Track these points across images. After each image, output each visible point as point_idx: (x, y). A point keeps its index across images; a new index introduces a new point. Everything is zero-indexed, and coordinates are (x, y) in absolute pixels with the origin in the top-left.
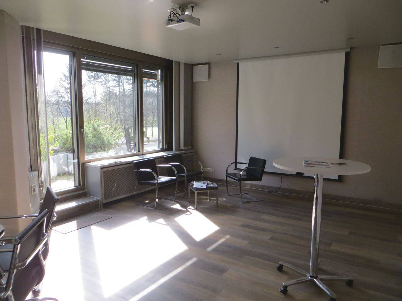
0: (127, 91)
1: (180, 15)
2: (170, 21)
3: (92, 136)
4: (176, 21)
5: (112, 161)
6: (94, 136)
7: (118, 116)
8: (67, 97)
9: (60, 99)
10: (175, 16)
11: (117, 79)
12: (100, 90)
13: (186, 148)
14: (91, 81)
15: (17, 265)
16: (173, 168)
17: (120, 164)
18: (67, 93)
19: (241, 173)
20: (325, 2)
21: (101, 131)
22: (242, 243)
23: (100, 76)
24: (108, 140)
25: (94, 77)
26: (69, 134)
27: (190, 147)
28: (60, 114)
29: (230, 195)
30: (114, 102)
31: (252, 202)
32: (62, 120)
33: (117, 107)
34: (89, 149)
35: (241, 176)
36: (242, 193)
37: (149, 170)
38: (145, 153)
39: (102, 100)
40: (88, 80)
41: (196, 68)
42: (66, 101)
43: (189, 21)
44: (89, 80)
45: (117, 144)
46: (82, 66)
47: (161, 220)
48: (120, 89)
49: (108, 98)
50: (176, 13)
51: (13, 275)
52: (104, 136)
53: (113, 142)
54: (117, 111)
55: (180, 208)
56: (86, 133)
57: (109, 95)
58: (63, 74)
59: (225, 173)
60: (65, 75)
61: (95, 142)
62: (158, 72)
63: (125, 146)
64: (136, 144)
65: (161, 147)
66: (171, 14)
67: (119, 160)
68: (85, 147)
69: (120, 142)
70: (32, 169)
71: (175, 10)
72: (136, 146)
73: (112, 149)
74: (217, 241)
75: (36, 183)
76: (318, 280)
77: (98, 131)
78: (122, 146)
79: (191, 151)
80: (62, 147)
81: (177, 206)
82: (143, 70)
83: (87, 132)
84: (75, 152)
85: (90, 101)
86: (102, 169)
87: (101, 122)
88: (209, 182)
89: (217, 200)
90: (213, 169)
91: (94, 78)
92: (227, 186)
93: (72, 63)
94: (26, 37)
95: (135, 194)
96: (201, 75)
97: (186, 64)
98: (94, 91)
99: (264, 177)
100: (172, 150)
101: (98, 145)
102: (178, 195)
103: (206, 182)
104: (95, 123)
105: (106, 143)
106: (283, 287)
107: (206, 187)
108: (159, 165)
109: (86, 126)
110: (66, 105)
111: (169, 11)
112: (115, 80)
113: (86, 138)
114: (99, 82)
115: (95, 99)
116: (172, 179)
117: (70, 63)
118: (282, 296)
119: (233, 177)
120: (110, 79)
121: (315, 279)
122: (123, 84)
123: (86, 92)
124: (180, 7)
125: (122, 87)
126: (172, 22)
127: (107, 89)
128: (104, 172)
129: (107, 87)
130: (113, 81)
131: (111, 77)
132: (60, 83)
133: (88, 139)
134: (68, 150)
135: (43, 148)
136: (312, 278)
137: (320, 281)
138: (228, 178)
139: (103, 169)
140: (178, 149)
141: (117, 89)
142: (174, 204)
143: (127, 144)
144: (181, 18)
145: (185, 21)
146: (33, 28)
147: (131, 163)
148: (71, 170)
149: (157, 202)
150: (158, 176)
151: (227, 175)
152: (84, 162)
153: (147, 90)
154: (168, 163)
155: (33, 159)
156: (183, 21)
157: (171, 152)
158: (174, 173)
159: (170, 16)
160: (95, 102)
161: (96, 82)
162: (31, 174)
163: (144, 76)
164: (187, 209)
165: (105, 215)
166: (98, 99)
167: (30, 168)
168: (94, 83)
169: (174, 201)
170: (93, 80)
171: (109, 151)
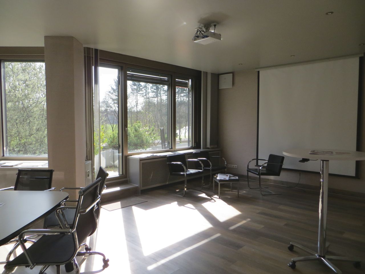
0: (164, 101)
1: (204, 32)
2: (197, 37)
3: (134, 135)
4: (202, 37)
5: (149, 155)
6: (135, 136)
7: (156, 122)
8: (115, 107)
9: (109, 109)
10: (201, 33)
11: (156, 91)
12: (141, 100)
13: (212, 146)
14: (134, 93)
15: (80, 211)
16: (200, 162)
17: (157, 157)
18: (114, 103)
19: (260, 168)
20: (330, 14)
21: (142, 131)
22: (259, 227)
23: (142, 89)
24: (147, 139)
25: (137, 90)
26: (115, 134)
27: (216, 146)
28: (108, 121)
29: (250, 188)
30: (153, 111)
31: (271, 194)
32: (109, 126)
33: (155, 115)
34: (131, 147)
35: (261, 171)
36: (262, 187)
37: (179, 163)
38: (177, 150)
39: (143, 109)
40: (131, 93)
41: (222, 77)
42: (113, 110)
43: (212, 37)
45: (154, 144)
46: (128, 78)
47: (190, 205)
48: (158, 99)
49: (148, 107)
50: (202, 31)
51: (78, 218)
52: (143, 136)
53: (151, 141)
54: (155, 119)
55: (206, 197)
56: (129, 134)
57: (149, 105)
58: (112, 87)
59: (247, 169)
60: (113, 89)
61: (136, 141)
62: (189, 82)
63: (161, 145)
64: (169, 142)
65: (191, 145)
66: (197, 32)
67: (155, 154)
68: (128, 145)
69: (156, 142)
70: (87, 159)
71: (201, 28)
73: (149, 148)
74: (236, 224)
75: (90, 170)
76: (326, 259)
77: (138, 132)
78: (158, 146)
79: (217, 149)
80: (109, 145)
81: (203, 195)
82: (176, 80)
83: (130, 132)
84: (120, 147)
85: (133, 110)
86: (141, 161)
87: (141, 124)
88: (231, 175)
89: (238, 192)
90: (236, 166)
92: (248, 181)
93: (120, 75)
94: (87, 56)
95: (167, 185)
96: (225, 83)
97: (213, 75)
98: (136, 102)
99: (282, 173)
100: (200, 148)
101: (138, 144)
102: (204, 186)
103: (229, 175)
104: (136, 125)
105: (145, 142)
106: (292, 262)
107: (228, 179)
108: (188, 160)
109: (129, 128)
110: (113, 114)
111: (196, 30)
112: (153, 92)
113: (129, 137)
114: (140, 94)
115: (137, 108)
116: (199, 171)
117: (118, 75)
118: (290, 270)
119: (254, 172)
121: (322, 258)
122: (161, 95)
124: (205, 26)
125: (160, 98)
126: (198, 38)
127: (147, 100)
128: (143, 164)
130: (152, 93)
131: (151, 90)
132: (109, 95)
133: (130, 138)
134: (114, 147)
135: (96, 144)
136: (319, 257)
137: (327, 260)
138: (249, 172)
140: (205, 147)
141: (156, 99)
142: (200, 194)
143: (162, 143)
144: (205, 34)
145: (209, 37)
146: (92, 49)
147: (165, 157)
148: (117, 164)
149: (185, 191)
150: (187, 169)
151: (249, 170)
152: (127, 155)
153: (181, 100)
154: (196, 158)
155: (88, 150)
156: (207, 37)
158: (201, 167)
159: (197, 33)
160: (137, 110)
161: (138, 94)
162: (86, 162)
163: (177, 84)
164: (212, 197)
165: (143, 199)
166: (139, 108)
167: (86, 157)
168: (136, 95)
169: (201, 191)
170: (135, 91)
171: (147, 149)
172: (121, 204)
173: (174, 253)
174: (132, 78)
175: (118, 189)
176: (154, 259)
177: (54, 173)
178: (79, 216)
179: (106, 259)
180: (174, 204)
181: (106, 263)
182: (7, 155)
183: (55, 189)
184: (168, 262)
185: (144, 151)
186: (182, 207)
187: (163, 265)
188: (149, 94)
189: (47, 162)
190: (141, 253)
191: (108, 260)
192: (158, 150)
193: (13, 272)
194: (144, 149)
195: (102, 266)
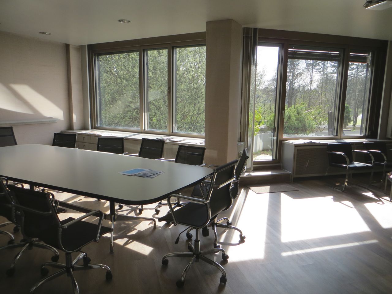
2: (369, 3)
3: (295, 118)
4: (375, 2)
5: (307, 141)
6: (297, 119)
14: (309, 68)
15: (214, 186)
16: (371, 155)
17: (313, 145)
21: (305, 114)
23: (319, 63)
24: (310, 123)
34: (290, 131)
37: (342, 153)
38: (343, 138)
39: (318, 87)
44: (307, 68)
45: (319, 129)
46: (289, 56)
47: (348, 203)
49: (324, 85)
52: (306, 120)
53: (315, 126)
55: (373, 196)
57: (326, 82)
61: (297, 125)
63: (328, 131)
64: (334, 128)
65: (363, 134)
67: (313, 141)
69: (322, 126)
70: (241, 140)
72: (334, 130)
75: (242, 151)
77: (301, 115)
78: (323, 130)
80: (268, 127)
81: (370, 194)
82: (351, 54)
83: (291, 115)
85: (306, 88)
91: (312, 66)
94: (246, 36)
95: (326, 176)
98: (310, 79)
100: (375, 137)
101: (299, 128)
102: (373, 184)
104: (299, 107)
105: (307, 126)
108: (355, 151)
109: (291, 110)
112: (334, 66)
114: (316, 69)
115: (311, 86)
116: (367, 166)
120: (329, 65)
123: (303, 80)
127: (324, 76)
128: (298, 150)
129: (324, 74)
130: (332, 67)
131: (330, 64)
133: (291, 121)
139: (297, 147)
140: (384, 137)
146: (252, 28)
147: (325, 145)
149: (346, 185)
150: (351, 161)
152: (282, 139)
154: (366, 149)
155: (242, 131)
157: (375, 139)
158: (371, 160)
160: (311, 89)
161: (314, 70)
162: (239, 143)
163: (351, 59)
164: (380, 198)
165: (294, 188)
166: (314, 86)
167: (239, 139)
168: (311, 70)
169: (367, 189)
170: (311, 67)
171: (309, 134)
172: (270, 188)
173: (312, 248)
174: (295, 56)
175: (269, 173)
176: (289, 248)
177: (206, 151)
178: (212, 190)
179: (242, 236)
180: (329, 199)
181: (242, 239)
182: (176, 131)
183: (205, 165)
184: (303, 254)
185: (305, 136)
186: (338, 203)
187: (297, 255)
188: (328, 69)
189: (204, 139)
190: (279, 239)
191: (244, 237)
192: (323, 136)
193: (170, 228)
194: (306, 134)
195: (238, 241)
